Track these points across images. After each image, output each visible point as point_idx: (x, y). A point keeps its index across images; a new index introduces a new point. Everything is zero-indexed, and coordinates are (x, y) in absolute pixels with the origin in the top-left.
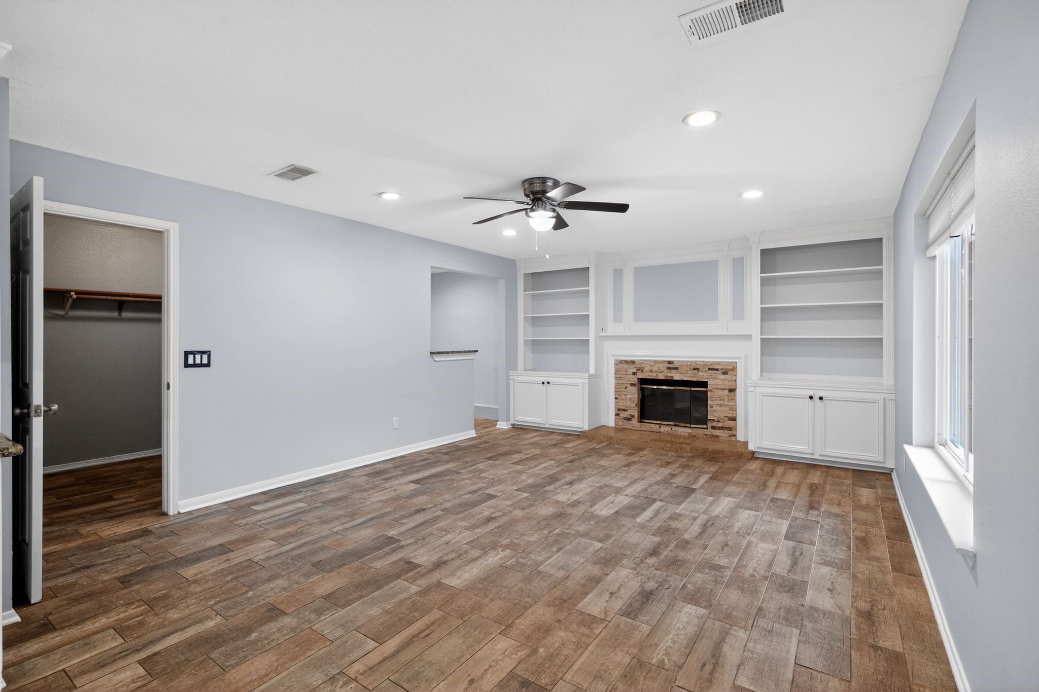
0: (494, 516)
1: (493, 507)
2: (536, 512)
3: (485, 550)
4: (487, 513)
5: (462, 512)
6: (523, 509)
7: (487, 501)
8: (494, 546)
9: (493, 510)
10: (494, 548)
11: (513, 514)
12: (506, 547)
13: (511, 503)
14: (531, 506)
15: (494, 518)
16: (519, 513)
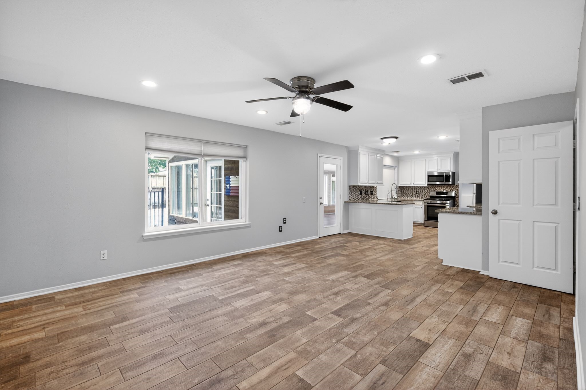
0: (334, 296)
1: (335, 302)
2: (307, 296)
3: (337, 280)
4: (339, 298)
5: (355, 301)
6: (315, 299)
7: (340, 308)
8: (333, 281)
9: (335, 300)
10: (333, 280)
11: (322, 296)
12: (327, 280)
13: (323, 305)
14: (309, 302)
15: (334, 294)
16: (319, 297)
